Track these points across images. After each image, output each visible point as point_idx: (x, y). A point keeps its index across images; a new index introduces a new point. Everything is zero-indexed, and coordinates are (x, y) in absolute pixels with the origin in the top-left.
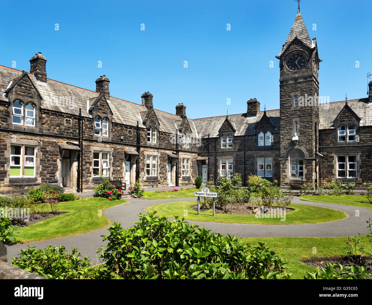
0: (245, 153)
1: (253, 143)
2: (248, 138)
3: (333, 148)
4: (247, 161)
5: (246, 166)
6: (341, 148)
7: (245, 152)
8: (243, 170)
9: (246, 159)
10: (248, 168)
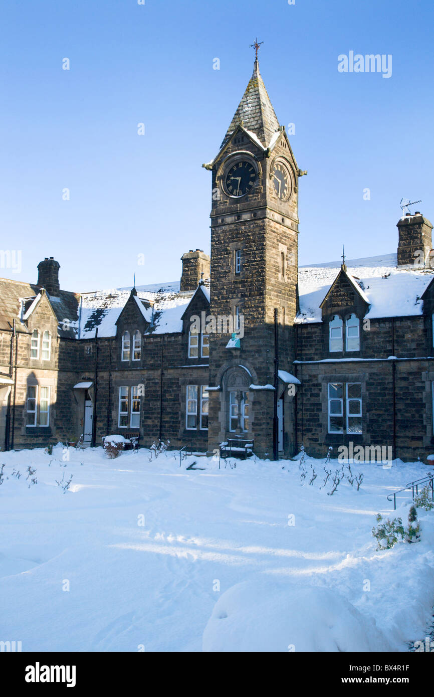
0: (162, 374)
1: (178, 352)
2: (169, 340)
3: (320, 366)
4: (165, 391)
5: (165, 403)
6: (334, 367)
7: (162, 371)
8: (158, 413)
9: (165, 389)
10: (169, 410)
